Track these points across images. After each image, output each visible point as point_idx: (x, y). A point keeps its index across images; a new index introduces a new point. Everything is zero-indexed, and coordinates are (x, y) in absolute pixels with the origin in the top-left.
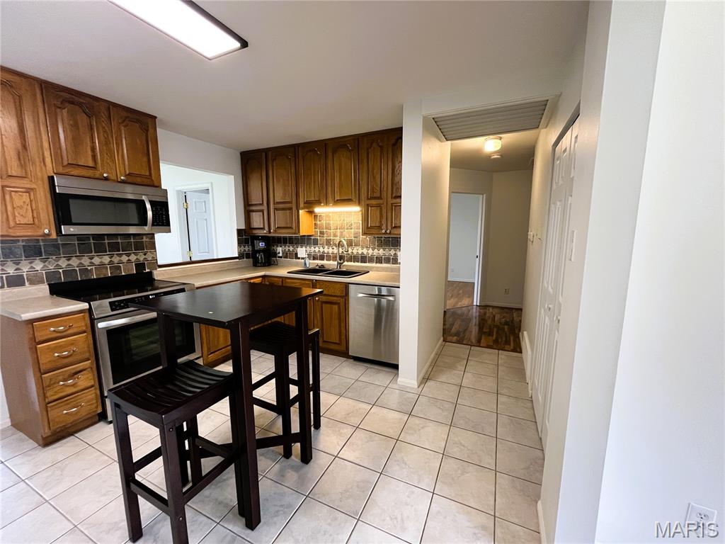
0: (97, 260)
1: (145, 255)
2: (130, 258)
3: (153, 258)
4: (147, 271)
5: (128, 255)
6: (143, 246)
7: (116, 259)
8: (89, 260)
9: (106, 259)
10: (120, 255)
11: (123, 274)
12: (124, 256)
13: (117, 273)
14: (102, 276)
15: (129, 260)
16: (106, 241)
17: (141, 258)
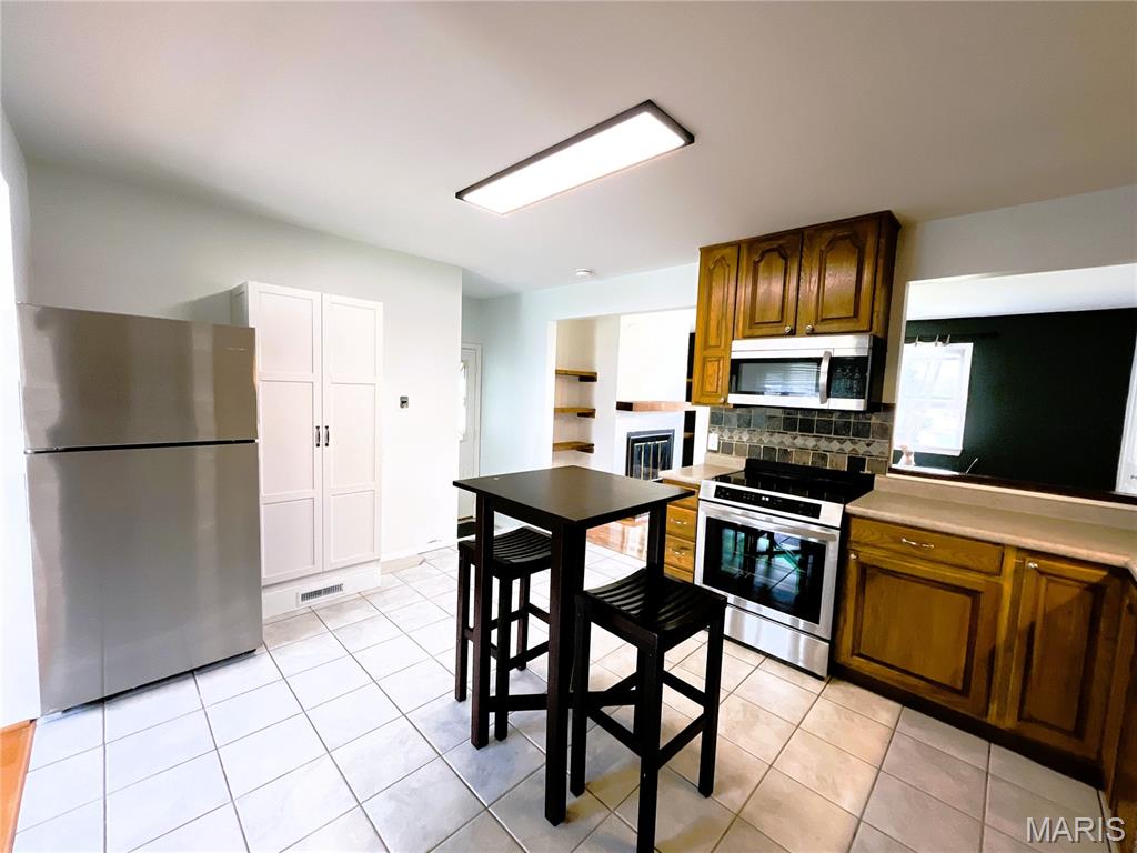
0: (799, 441)
1: (868, 445)
2: (843, 446)
3: (881, 453)
4: (866, 472)
5: (841, 442)
6: (869, 431)
7: (823, 445)
8: (791, 440)
9: (811, 442)
10: (830, 440)
11: (828, 468)
12: (835, 442)
13: (820, 464)
14: (801, 464)
15: (841, 449)
16: (816, 418)
17: (861, 448)
